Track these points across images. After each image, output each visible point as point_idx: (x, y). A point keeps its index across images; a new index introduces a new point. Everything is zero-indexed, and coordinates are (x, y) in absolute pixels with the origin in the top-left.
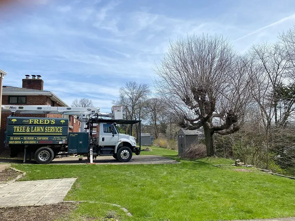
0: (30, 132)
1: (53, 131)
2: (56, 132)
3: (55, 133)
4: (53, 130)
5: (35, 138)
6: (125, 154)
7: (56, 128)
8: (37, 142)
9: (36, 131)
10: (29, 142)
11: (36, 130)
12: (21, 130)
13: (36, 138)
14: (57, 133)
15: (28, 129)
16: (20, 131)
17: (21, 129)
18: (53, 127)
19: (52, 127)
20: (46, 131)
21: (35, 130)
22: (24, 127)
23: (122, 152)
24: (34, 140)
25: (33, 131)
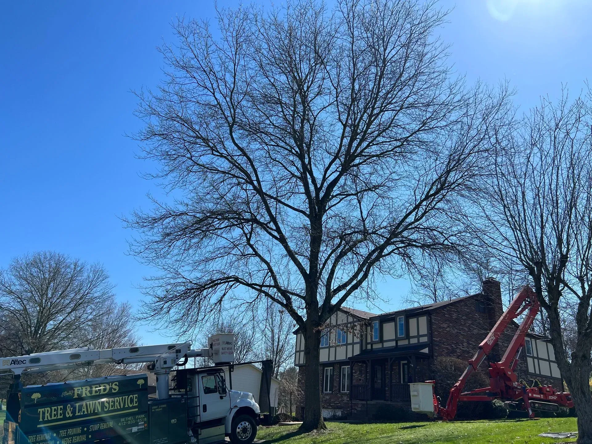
0: (74, 417)
1: (120, 406)
2: (126, 406)
3: (124, 409)
4: (119, 403)
5: (85, 429)
6: (245, 430)
7: (126, 397)
8: (90, 436)
9: (86, 413)
10: (72, 439)
11: (85, 410)
12: (55, 416)
13: (88, 429)
14: (129, 408)
15: (68, 410)
16: (53, 418)
17: (53, 413)
18: (121, 398)
19: (118, 398)
20: (106, 408)
21: (83, 410)
22: (59, 407)
23: (238, 426)
24: (83, 433)
25: (79, 414)
